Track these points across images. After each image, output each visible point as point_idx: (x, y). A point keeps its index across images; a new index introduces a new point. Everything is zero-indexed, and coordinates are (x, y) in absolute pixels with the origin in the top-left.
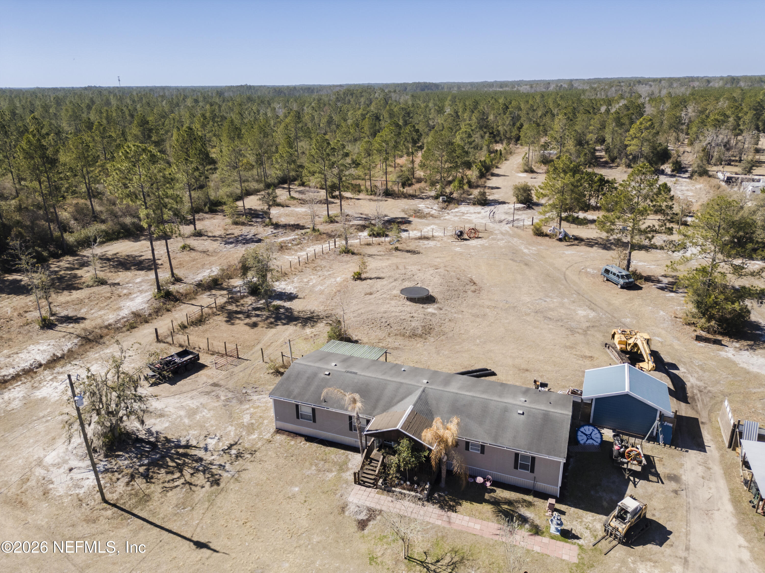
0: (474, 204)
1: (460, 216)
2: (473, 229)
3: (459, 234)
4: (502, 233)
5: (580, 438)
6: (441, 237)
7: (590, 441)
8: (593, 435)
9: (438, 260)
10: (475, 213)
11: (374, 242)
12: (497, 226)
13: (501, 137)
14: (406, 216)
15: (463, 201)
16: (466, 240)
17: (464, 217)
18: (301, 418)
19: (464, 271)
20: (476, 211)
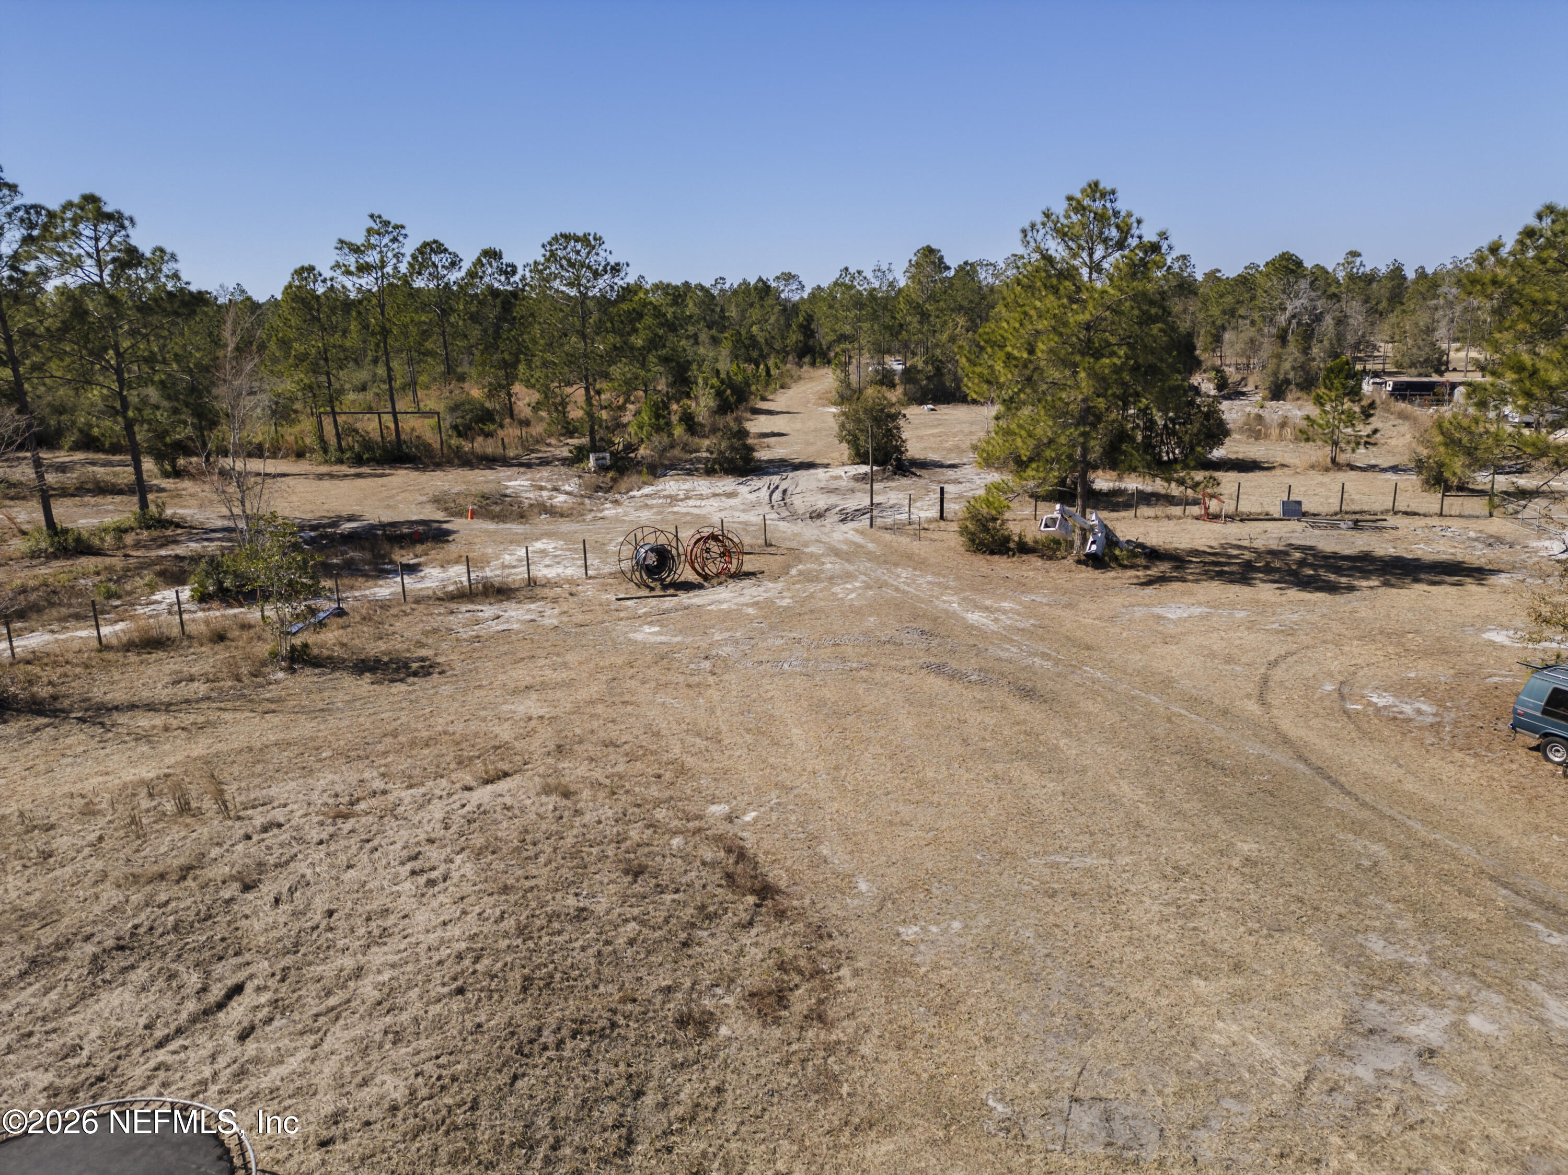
0: (710, 472)
1: (661, 505)
2: (714, 537)
3: (652, 560)
4: (836, 552)
6: (571, 581)
9: (530, 706)
10: (715, 495)
11: (191, 628)
12: (808, 531)
13: (761, 350)
14: (440, 516)
15: (672, 467)
16: (688, 587)
17: (676, 509)
19: (682, 771)
20: (718, 491)
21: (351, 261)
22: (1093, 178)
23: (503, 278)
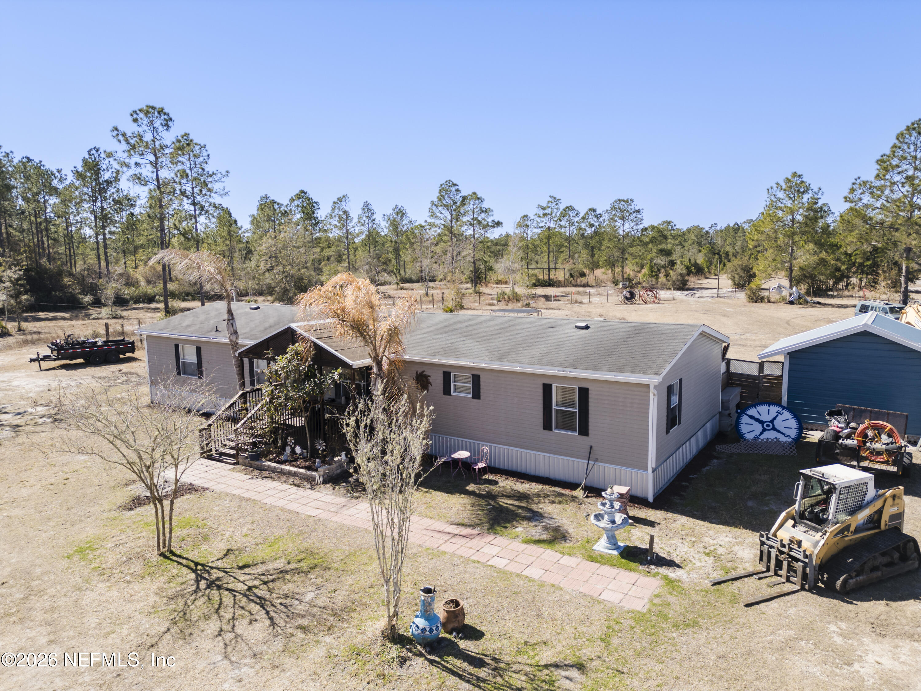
5: (744, 429)
7: (770, 435)
8: (778, 423)
18: (184, 374)
21: (541, 212)
22: (794, 171)
23: (596, 219)
